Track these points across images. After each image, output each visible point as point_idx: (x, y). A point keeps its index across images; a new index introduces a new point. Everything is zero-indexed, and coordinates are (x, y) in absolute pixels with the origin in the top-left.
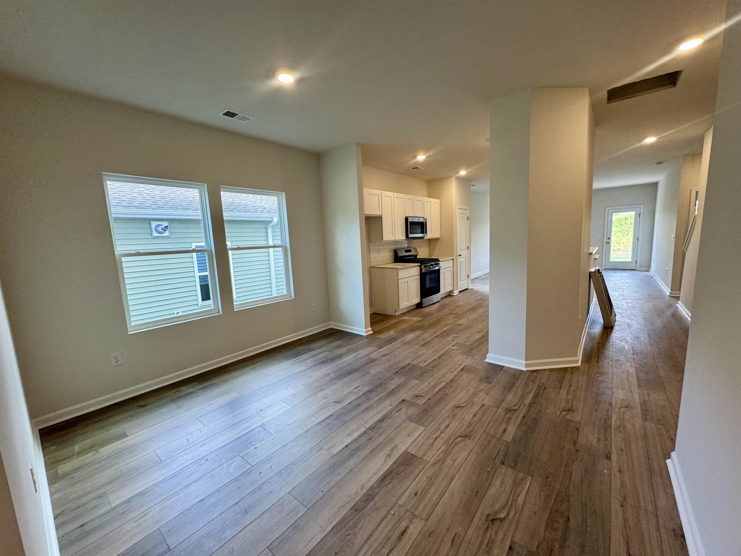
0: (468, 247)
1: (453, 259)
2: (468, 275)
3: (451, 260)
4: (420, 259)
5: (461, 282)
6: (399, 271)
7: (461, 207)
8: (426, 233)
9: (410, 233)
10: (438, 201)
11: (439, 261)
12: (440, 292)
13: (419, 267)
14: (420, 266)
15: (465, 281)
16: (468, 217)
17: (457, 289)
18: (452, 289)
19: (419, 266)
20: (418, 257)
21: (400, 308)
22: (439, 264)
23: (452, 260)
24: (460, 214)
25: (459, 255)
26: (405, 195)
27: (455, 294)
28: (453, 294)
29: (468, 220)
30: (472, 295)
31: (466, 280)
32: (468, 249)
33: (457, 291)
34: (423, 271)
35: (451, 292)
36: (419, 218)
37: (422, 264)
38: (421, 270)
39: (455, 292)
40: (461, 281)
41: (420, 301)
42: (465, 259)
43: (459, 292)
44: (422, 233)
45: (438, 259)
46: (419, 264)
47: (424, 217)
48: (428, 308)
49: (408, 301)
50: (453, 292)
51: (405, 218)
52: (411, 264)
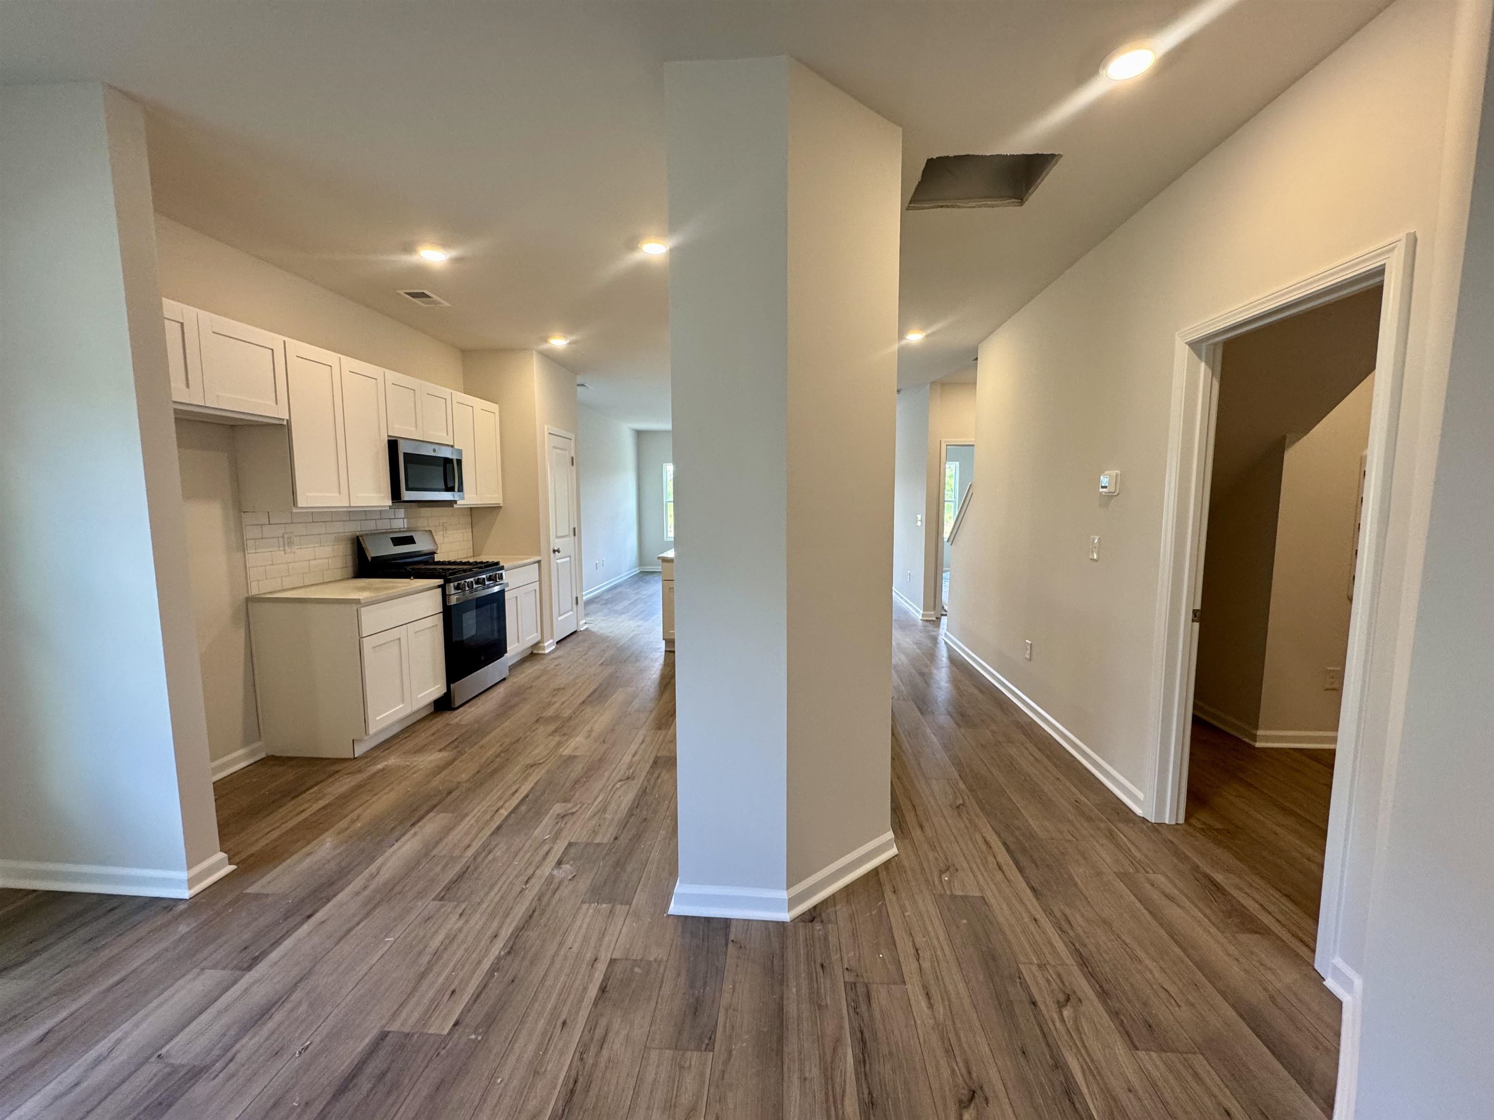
0: (574, 529)
1: (539, 562)
2: (577, 598)
3: (535, 563)
4: (443, 563)
5: (560, 619)
6: (363, 609)
7: (555, 430)
8: (461, 489)
9: (408, 489)
10: (494, 407)
11: (502, 568)
12: (506, 652)
13: (440, 590)
14: (443, 587)
15: (571, 613)
16: (572, 458)
17: (552, 637)
18: (539, 638)
19: (439, 586)
20: (437, 558)
21: (372, 730)
22: (501, 577)
23: (537, 565)
24: (554, 447)
25: (554, 551)
26: (387, 371)
27: (547, 651)
28: (541, 652)
29: (573, 464)
30: (589, 648)
31: (572, 610)
32: (575, 535)
33: (551, 641)
34: (453, 600)
35: (536, 645)
36: (436, 447)
37: (447, 581)
38: (445, 597)
39: (546, 644)
40: (560, 615)
41: (445, 691)
42: (568, 559)
43: (557, 643)
44: (450, 489)
45: (497, 563)
46: (440, 581)
47: (452, 446)
48: (470, 707)
49: (403, 701)
50: (541, 645)
51: (389, 441)
52: (412, 581)
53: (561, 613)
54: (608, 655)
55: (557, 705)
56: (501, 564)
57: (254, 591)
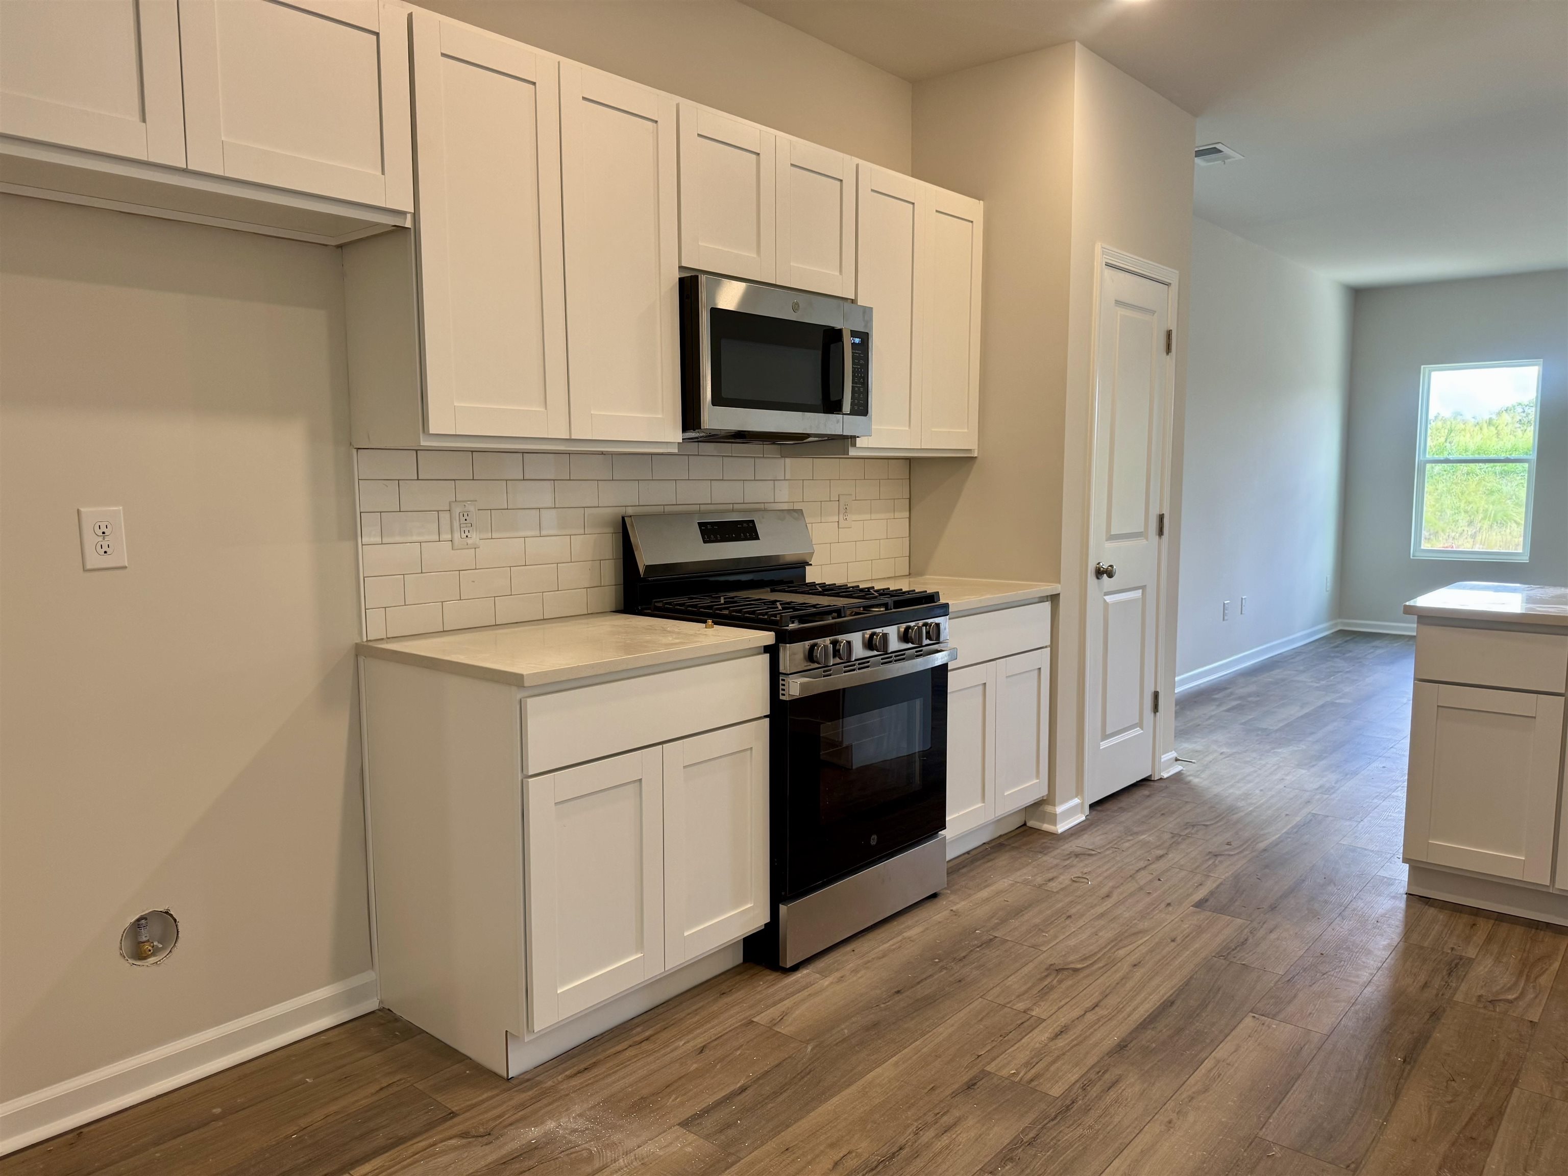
0: (1161, 518)
1: (1054, 599)
2: (1156, 695)
3: (1042, 600)
5: (1104, 745)
6: (531, 703)
7: (1127, 259)
8: (861, 408)
9: (717, 400)
10: (972, 208)
11: (944, 610)
12: (943, 827)
13: (764, 660)
14: (772, 651)
15: (1137, 731)
16: (1169, 334)
17: (1079, 791)
18: (1043, 792)
19: (767, 649)
20: (813, 575)
22: (935, 634)
23: (1047, 606)
24: (1118, 303)
25: (1099, 573)
26: (686, 104)
27: (1061, 828)
28: (1046, 827)
29: (1168, 349)
30: (1177, 839)
31: (1140, 725)
32: (1161, 532)
33: (1076, 801)
34: (794, 688)
35: (1038, 807)
36: (800, 299)
37: (783, 637)
38: (775, 676)
39: (1060, 809)
40: (1105, 737)
41: (768, 920)
42: (1138, 594)
43: (1092, 806)
44: (832, 406)
45: (931, 598)
46: (767, 637)
47: (853, 301)
48: (824, 974)
49: (640, 945)
50: (1049, 808)
51: (681, 280)
52: (710, 631)
53: (1108, 732)
54: (1223, 872)
55: (1040, 1036)
56: (943, 601)
57: (374, 629)
